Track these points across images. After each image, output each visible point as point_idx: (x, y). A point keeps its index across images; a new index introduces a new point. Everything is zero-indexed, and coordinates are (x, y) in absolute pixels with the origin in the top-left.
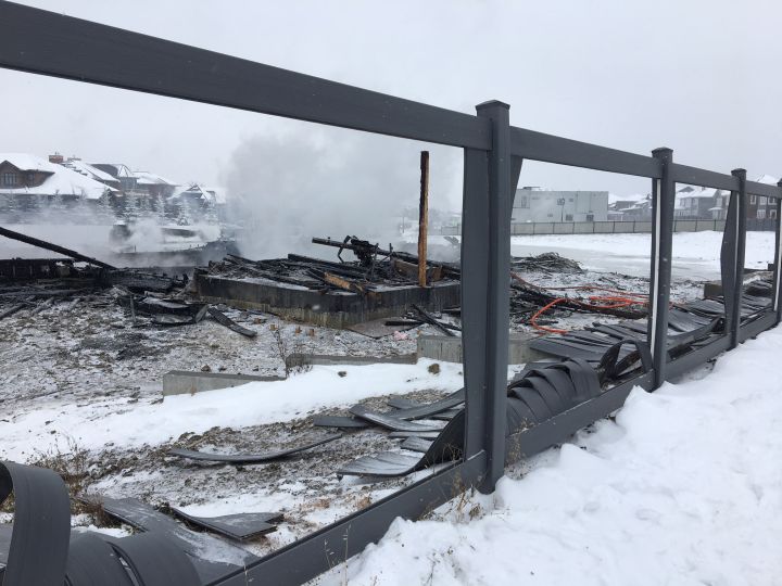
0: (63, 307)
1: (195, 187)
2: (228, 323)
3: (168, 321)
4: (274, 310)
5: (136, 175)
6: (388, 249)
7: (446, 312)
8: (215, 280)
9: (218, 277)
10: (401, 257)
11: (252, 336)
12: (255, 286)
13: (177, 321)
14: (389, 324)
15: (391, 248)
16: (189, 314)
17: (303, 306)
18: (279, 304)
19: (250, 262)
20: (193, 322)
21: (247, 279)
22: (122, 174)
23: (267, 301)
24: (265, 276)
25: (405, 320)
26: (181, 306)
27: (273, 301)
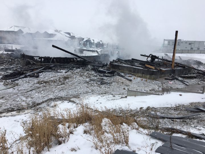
0: (79, 70)
1: (89, 39)
2: (122, 76)
3: (107, 75)
4: (132, 73)
5: (75, 35)
6: (161, 58)
7: (179, 76)
8: (115, 65)
9: (116, 64)
10: (165, 60)
11: (131, 80)
12: (127, 67)
13: (110, 75)
14: (166, 79)
15: (162, 58)
16: (112, 74)
17: (141, 73)
18: (134, 72)
19: (123, 60)
20: (113, 76)
21: (124, 65)
22: (72, 35)
23: (131, 71)
24: (128, 64)
25: (169, 78)
26: (109, 71)
27: (132, 71)
